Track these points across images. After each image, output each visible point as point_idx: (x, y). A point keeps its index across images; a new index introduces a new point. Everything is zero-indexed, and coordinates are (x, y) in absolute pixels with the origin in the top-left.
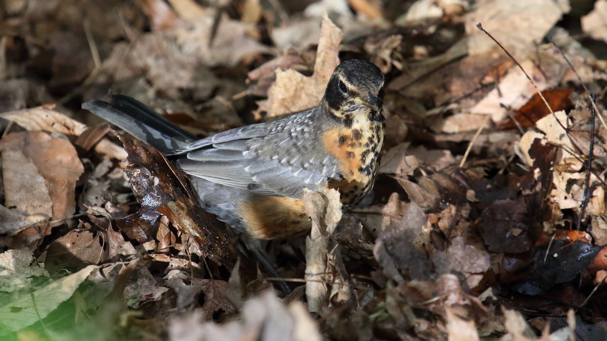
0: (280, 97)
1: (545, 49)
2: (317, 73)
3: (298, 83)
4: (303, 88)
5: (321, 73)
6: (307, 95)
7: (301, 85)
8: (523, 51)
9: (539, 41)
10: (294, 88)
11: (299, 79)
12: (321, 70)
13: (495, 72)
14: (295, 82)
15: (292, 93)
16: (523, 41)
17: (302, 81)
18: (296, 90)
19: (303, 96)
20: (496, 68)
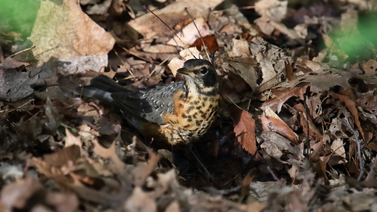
0: (41, 15)
1: (215, 14)
2: (65, 4)
3: (52, 8)
4: (55, 12)
5: (67, 5)
6: (57, 16)
7: (54, 10)
8: (201, 13)
9: (212, 9)
10: (49, 11)
11: (53, 6)
12: (67, 2)
13: (182, 23)
14: (50, 8)
15: (48, 13)
16: (203, 8)
17: (54, 7)
18: (51, 12)
19: (55, 16)
20: (184, 20)
